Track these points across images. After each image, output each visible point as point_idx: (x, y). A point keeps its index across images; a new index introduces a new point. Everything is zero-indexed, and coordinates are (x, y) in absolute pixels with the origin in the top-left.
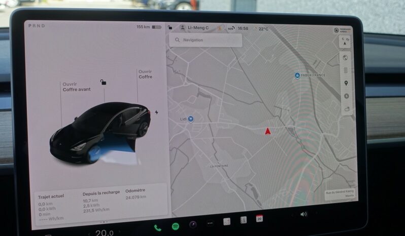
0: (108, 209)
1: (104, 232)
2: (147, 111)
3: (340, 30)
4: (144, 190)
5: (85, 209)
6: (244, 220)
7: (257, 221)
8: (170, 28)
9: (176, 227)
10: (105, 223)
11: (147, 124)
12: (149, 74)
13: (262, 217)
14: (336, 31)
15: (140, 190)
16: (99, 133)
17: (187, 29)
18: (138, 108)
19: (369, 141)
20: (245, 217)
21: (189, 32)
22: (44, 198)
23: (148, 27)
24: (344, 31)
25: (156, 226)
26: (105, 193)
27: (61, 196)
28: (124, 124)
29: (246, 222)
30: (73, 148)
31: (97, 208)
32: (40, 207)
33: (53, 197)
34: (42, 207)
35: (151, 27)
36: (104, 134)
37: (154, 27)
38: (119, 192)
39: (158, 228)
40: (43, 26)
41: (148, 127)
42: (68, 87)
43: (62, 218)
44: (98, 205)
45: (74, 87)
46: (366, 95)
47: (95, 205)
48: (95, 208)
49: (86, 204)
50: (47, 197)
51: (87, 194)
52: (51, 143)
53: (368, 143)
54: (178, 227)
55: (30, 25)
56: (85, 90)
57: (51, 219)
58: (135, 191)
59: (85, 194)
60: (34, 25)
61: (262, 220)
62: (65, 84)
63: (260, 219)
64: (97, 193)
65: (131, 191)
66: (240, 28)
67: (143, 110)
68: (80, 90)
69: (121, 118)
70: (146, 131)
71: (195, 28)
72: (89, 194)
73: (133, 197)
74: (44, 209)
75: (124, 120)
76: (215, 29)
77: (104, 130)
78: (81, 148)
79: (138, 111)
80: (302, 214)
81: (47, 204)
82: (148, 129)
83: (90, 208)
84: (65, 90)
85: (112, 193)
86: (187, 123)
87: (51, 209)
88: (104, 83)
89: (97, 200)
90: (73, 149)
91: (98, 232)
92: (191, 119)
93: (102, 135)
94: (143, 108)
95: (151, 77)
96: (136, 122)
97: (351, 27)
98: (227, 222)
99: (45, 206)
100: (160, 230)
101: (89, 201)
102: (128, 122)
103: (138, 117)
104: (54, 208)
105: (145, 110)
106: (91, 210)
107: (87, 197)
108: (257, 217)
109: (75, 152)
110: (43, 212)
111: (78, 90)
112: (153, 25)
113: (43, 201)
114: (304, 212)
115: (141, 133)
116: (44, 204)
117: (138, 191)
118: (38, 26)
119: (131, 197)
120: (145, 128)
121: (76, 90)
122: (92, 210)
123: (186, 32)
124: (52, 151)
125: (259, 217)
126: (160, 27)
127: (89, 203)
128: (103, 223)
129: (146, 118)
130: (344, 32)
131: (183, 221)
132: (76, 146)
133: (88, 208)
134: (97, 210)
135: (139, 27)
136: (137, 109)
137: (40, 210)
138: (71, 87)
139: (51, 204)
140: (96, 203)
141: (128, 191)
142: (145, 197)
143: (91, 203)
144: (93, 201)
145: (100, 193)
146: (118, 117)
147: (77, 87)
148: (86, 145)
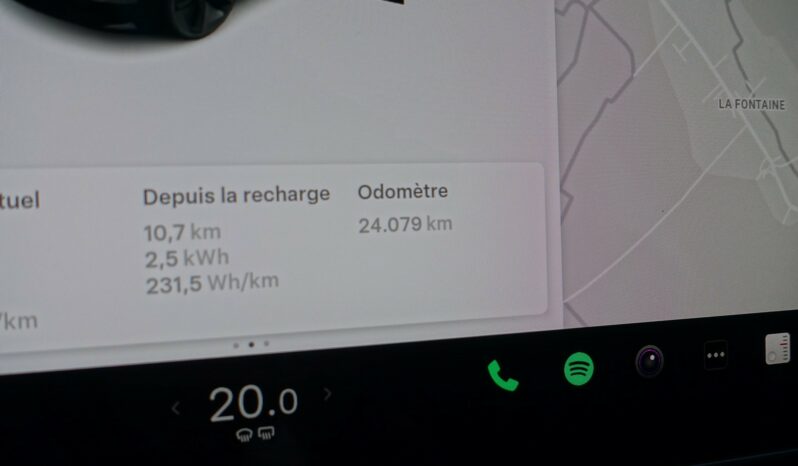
0: (272, 280)
1: (251, 395)
4: (443, 192)
5: (156, 273)
9: (579, 371)
10: (260, 350)
15: (426, 191)
25: (494, 368)
26: (257, 196)
27: (24, 202)
31: (218, 269)
38: (325, 195)
39: (504, 375)
43: (30, 321)
44: (223, 256)
47: (205, 257)
48: (203, 271)
49: (161, 248)
51: (163, 199)
54: (591, 370)
58: (402, 192)
59: (152, 197)
64: (218, 196)
65: (382, 192)
72: (175, 199)
73: (393, 224)
83: (183, 271)
85: (294, 196)
89: (214, 232)
91: (222, 397)
100: (511, 385)
101: (173, 232)
106: (186, 284)
117: (416, 193)
119: (384, 224)
122: (193, 279)
127: (178, 247)
128: (244, 351)
133: (170, 273)
134: (216, 283)
140: (209, 244)
141: (368, 192)
142: (447, 223)
143: (186, 244)
144: (194, 233)
145: (233, 197)
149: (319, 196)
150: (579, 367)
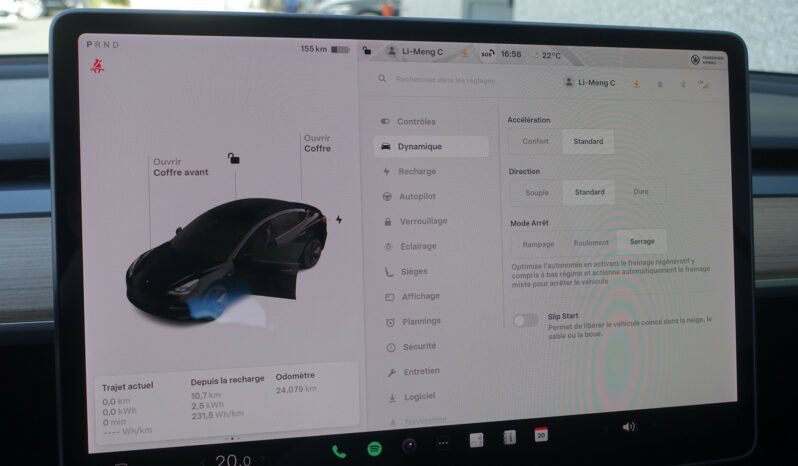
0: (240, 413)
1: (232, 458)
2: (321, 216)
3: (702, 60)
4: (312, 376)
5: (196, 411)
6: (510, 436)
7: (537, 440)
8: (368, 52)
9: (375, 450)
10: (236, 440)
11: (318, 242)
12: (325, 144)
13: (545, 432)
14: (696, 60)
15: (305, 375)
16: (225, 261)
17: (400, 54)
18: (303, 210)
19: (760, 283)
20: (514, 432)
21: (405, 60)
22: (113, 388)
23: (324, 49)
24: (710, 61)
25: (335, 449)
26: (235, 380)
27: (148, 386)
28: (273, 243)
29: (514, 441)
30: (173, 289)
31: (219, 409)
32: (106, 407)
33: (131, 387)
34: (109, 408)
35: (329, 49)
36: (235, 261)
37: (334, 50)
38: (262, 379)
39: (340, 451)
40: (116, 45)
41: (322, 248)
42: (165, 168)
44: (221, 404)
45: (175, 168)
46: (754, 193)
47: (215, 405)
48: (214, 410)
49: (198, 402)
50: (120, 388)
51: (199, 383)
52: (129, 280)
53: (757, 286)
54: (380, 450)
55: (89, 44)
56: (198, 173)
57: (126, 432)
58: (295, 376)
59: (194, 382)
60: (98, 44)
61: (546, 439)
62: (157, 162)
63: (541, 435)
64: (219, 381)
65: (286, 377)
66: (505, 54)
67: (311, 215)
68: (187, 173)
69: (269, 231)
70: (317, 257)
71: (417, 52)
72: (203, 383)
73: (291, 390)
74: (113, 412)
75: (275, 234)
76: (455, 56)
77: (234, 256)
78: (188, 289)
79: (302, 216)
80: (626, 427)
81: (120, 402)
82: (323, 252)
83: (206, 411)
84: (157, 173)
85: (250, 380)
87: (127, 411)
88: (235, 160)
89: (218, 395)
90: (172, 292)
91: (221, 459)
93: (229, 265)
94: (314, 210)
95: (328, 149)
96: (299, 239)
97: (723, 54)
98: (476, 440)
99: (117, 406)
100: (343, 456)
101: (202, 395)
102: (283, 238)
103: (301, 229)
104: (133, 410)
105: (317, 215)
106: (207, 415)
107: (198, 389)
108: (537, 432)
109: (177, 297)
110: (110, 418)
111: (183, 173)
112: (334, 45)
113: (111, 394)
114: (630, 423)
115: (309, 260)
116: (113, 401)
117: (301, 376)
118: (106, 44)
119: (287, 390)
120: (316, 252)
121: (179, 173)
122: (210, 414)
123: (398, 60)
124: (131, 296)
125: (541, 432)
126: (346, 50)
127: (204, 401)
128: (230, 441)
129: (319, 232)
130: (710, 63)
131: (390, 438)
132: (179, 285)
133: (201, 411)
134: (219, 415)
135: (305, 48)
136: (300, 213)
137: (105, 412)
138: (170, 167)
139: (128, 401)
140: (216, 400)
141: (280, 377)
142: (315, 388)
143: (208, 400)
144: (210, 396)
145: (225, 381)
146: (262, 229)
147: (182, 168)
148: (198, 284)
149: (260, 379)
150: (375, 448)
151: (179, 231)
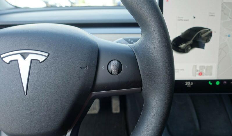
1: (189, 83)
2: (211, 31)
9: (218, 83)
11: (210, 37)
12: (213, 14)
28: (201, 37)
36: (193, 41)
42: (180, 19)
45: (182, 19)
67: (209, 30)
69: (200, 34)
70: (210, 40)
75: (201, 35)
77: (193, 39)
79: (207, 31)
86: (227, 38)
88: (194, 18)
91: (186, 83)
92: (229, 36)
94: (210, 30)
95: (214, 16)
96: (206, 36)
100: (211, 84)
102: (203, 36)
105: (210, 31)
115: (208, 40)
121: (183, 20)
129: (210, 35)
131: (221, 81)
146: (199, 34)
147: (183, 19)
148: (185, 45)
151: (182, 33)
